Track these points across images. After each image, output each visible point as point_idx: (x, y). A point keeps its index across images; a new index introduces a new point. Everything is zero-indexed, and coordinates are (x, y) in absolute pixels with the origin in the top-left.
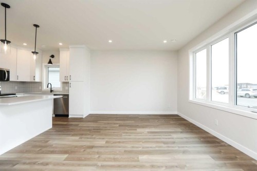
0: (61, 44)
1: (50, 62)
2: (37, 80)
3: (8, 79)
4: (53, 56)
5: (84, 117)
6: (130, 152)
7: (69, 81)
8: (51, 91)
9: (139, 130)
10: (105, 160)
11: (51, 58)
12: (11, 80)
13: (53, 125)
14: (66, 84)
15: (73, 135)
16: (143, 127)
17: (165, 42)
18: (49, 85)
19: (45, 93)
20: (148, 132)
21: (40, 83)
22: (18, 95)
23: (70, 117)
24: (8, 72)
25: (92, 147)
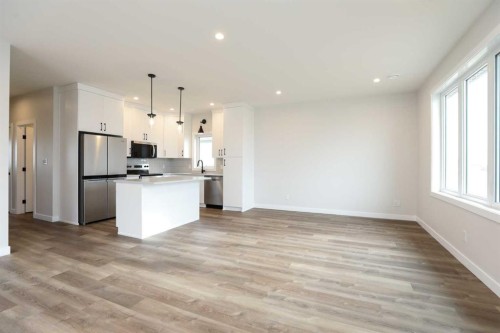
0: (212, 104)
1: (201, 130)
2: (186, 156)
3: (155, 156)
4: (204, 122)
5: (243, 211)
6: (283, 257)
7: (223, 156)
8: (203, 171)
9: (316, 236)
10: (245, 259)
11: (203, 125)
12: (158, 156)
13: (201, 216)
14: (220, 161)
15: (220, 230)
16: (326, 233)
17: (377, 80)
18: (200, 163)
19: (195, 174)
20: (329, 241)
21: (189, 160)
22: (166, 176)
23: (224, 209)
24: (156, 146)
25: (237, 245)
